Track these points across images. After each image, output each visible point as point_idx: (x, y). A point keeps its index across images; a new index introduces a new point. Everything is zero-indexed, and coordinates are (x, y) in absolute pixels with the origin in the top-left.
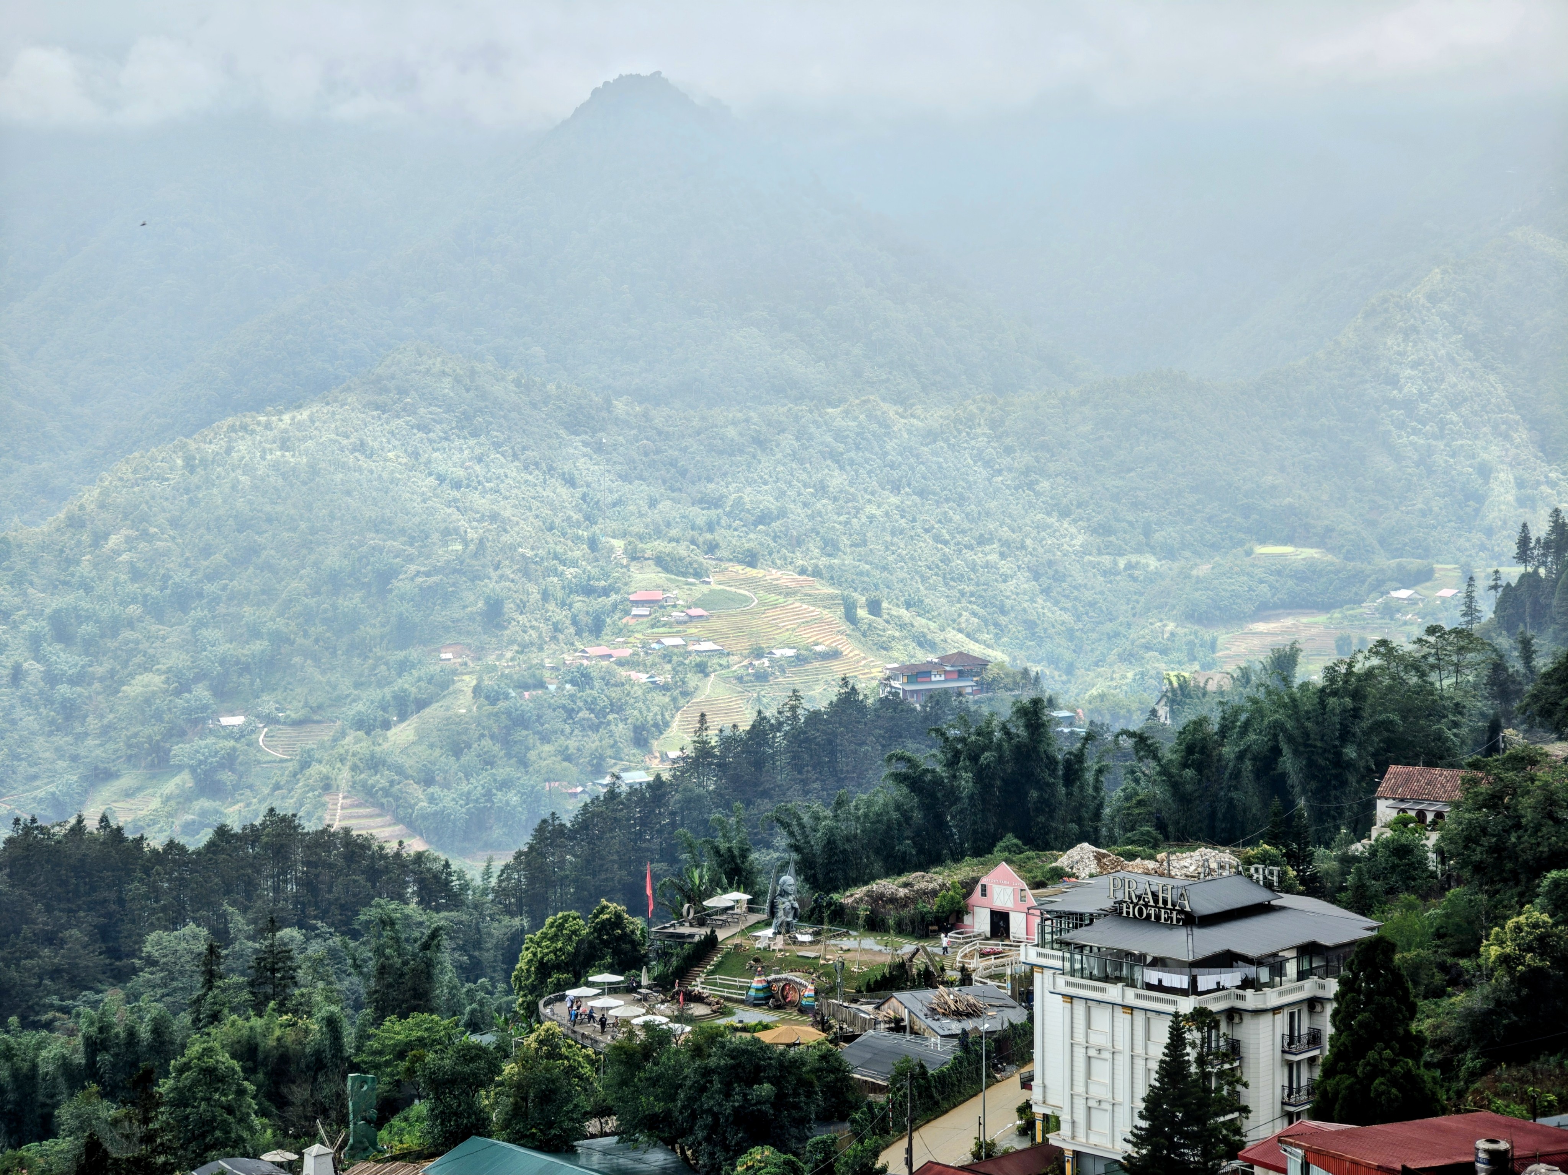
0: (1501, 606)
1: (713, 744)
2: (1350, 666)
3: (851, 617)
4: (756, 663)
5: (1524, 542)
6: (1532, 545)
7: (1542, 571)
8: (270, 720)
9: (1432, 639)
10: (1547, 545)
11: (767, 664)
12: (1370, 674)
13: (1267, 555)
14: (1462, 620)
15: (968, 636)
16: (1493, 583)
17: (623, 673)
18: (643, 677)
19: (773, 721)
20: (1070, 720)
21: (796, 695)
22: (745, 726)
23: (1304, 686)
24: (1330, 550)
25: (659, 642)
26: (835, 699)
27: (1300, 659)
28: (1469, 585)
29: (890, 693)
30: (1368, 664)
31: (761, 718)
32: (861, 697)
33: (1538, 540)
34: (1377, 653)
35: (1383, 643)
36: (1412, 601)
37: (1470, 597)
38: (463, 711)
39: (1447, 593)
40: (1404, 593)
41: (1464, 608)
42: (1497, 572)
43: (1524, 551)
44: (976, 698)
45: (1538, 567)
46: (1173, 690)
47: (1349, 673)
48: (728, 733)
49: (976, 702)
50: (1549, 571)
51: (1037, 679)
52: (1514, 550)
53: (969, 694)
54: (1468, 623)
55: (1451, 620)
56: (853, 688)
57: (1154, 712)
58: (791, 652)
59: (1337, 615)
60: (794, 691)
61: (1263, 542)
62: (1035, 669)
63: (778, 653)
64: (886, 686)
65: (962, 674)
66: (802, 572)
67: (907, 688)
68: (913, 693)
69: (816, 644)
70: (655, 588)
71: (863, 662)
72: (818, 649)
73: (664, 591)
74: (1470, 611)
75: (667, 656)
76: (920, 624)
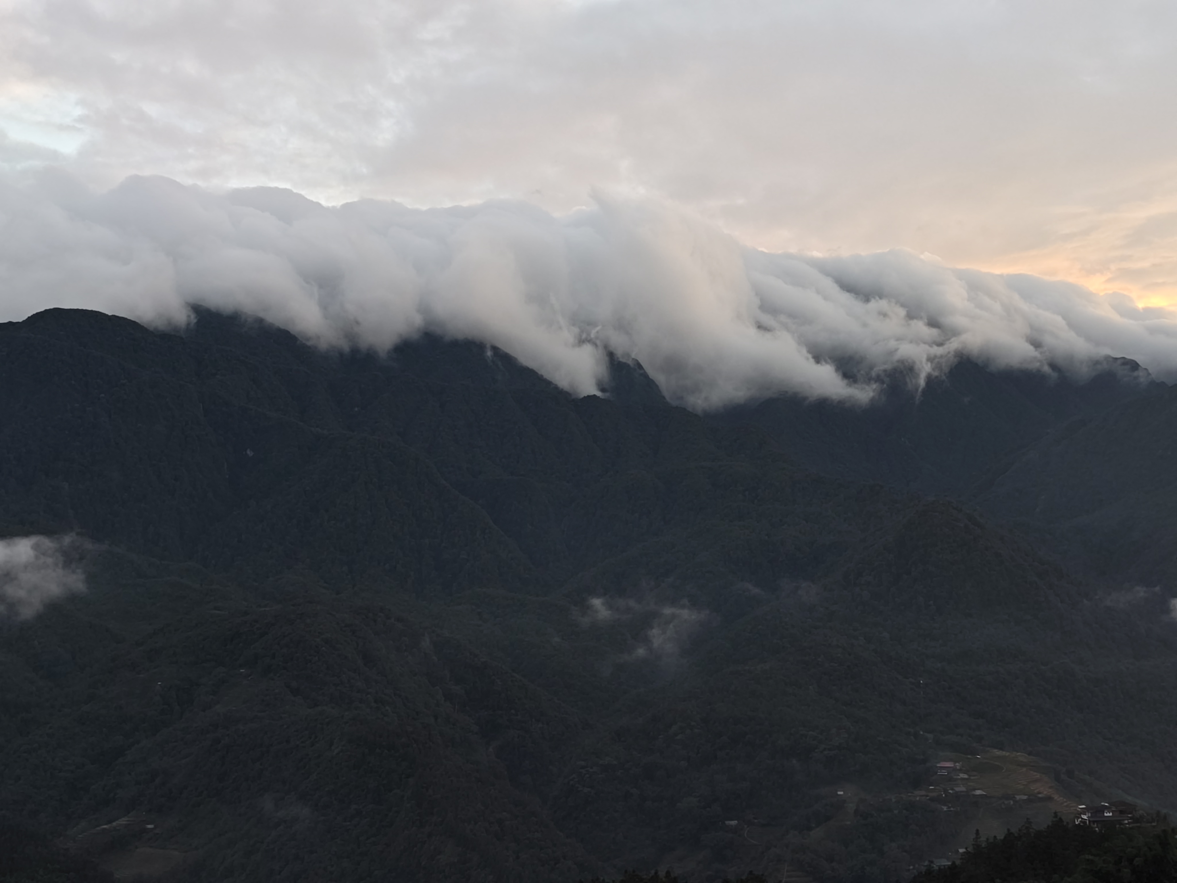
1: (983, 846)
4: (1006, 802)
8: (750, 823)
11: (1012, 802)
15: (1123, 790)
17: (934, 805)
18: (945, 808)
19: (1016, 835)
21: (1028, 821)
22: (1001, 837)
25: (952, 789)
26: (1050, 824)
29: (1080, 821)
31: (1009, 834)
32: (1064, 824)
38: (848, 823)
44: (1130, 826)
48: (991, 840)
49: (1130, 829)
51: (1165, 816)
53: (1126, 824)
56: (1061, 819)
58: (1025, 797)
60: (1028, 819)
62: (1163, 811)
63: (1018, 797)
64: (1078, 818)
65: (1121, 812)
66: (1030, 754)
67: (1091, 819)
68: (1094, 822)
69: (1039, 793)
70: (951, 760)
71: (1065, 804)
72: (1040, 796)
73: (955, 762)
75: (957, 797)
76: (1097, 784)
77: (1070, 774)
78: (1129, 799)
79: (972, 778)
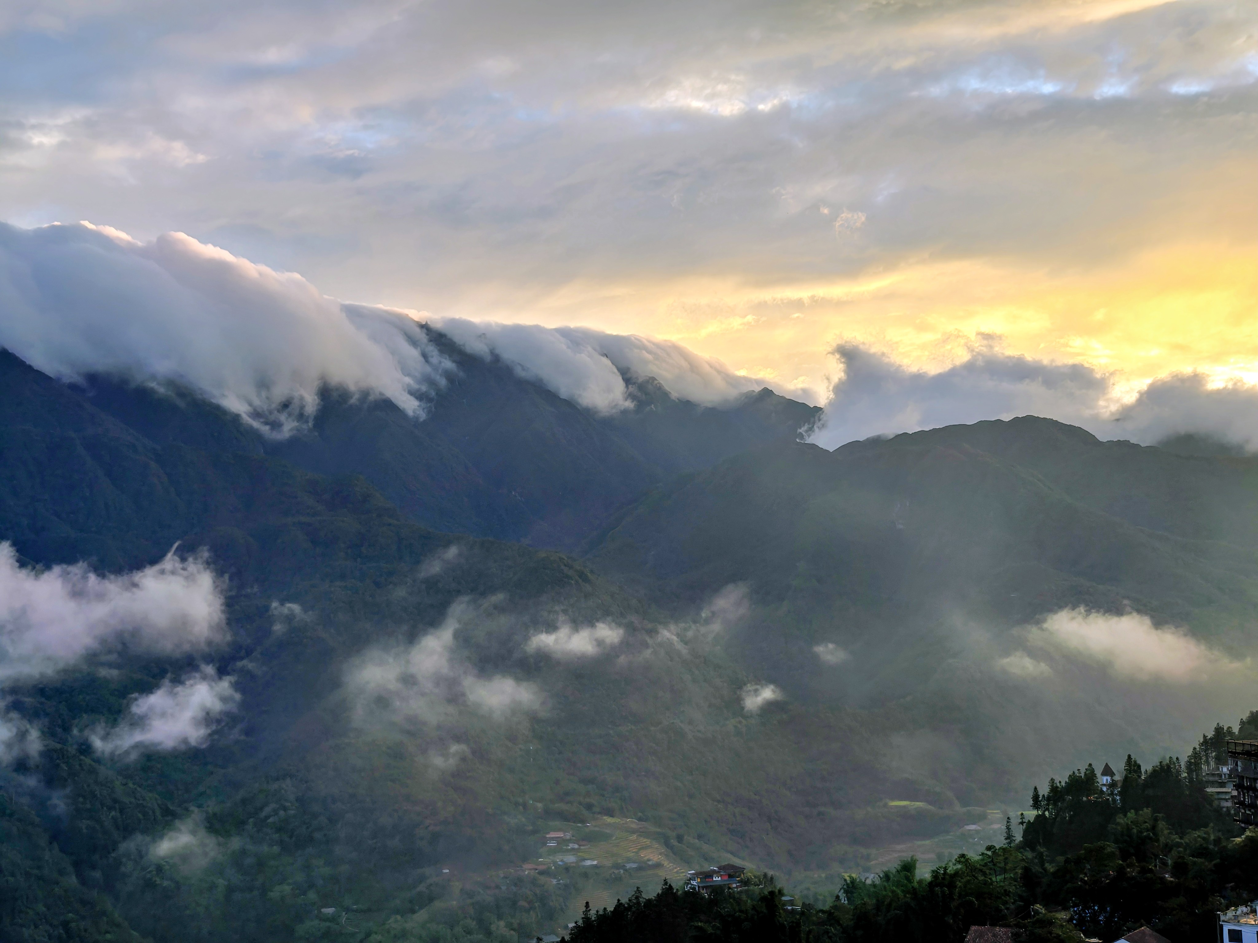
0: (1026, 833)
1: (593, 919)
2: (945, 869)
3: (667, 844)
4: (616, 871)
5: (1036, 798)
6: (1040, 799)
7: (1047, 813)
8: (347, 910)
9: (989, 853)
10: (1049, 799)
11: (622, 872)
12: (956, 874)
13: (896, 806)
14: (1005, 842)
15: (732, 853)
16: (1020, 821)
17: (543, 879)
18: (554, 881)
19: (626, 906)
20: (792, 903)
21: (638, 890)
22: (611, 908)
23: (920, 882)
24: (930, 803)
25: (562, 861)
26: (660, 892)
27: (918, 865)
28: (1008, 822)
29: (690, 888)
30: (955, 868)
31: (619, 905)
32: (675, 891)
33: (1044, 796)
34: (959, 862)
35: (963, 856)
36: (977, 832)
37: (1008, 828)
38: (455, 903)
39: (996, 826)
40: (972, 827)
41: (1005, 835)
42: (1022, 814)
43: (1036, 802)
44: (739, 890)
45: (1045, 811)
46: (847, 884)
47: (945, 873)
48: (601, 912)
49: (738, 893)
50: (1050, 813)
51: (772, 878)
52: (1031, 802)
53: (735, 888)
54: (1010, 843)
55: (1000, 842)
56: (670, 885)
57: (838, 897)
58: (634, 866)
59: (936, 840)
60: (638, 888)
61: (893, 799)
62: (770, 873)
63: (628, 866)
64: (688, 884)
65: (730, 876)
66: (640, 819)
67: (700, 885)
68: (703, 888)
69: (649, 860)
70: (560, 830)
71: (675, 870)
72: (650, 863)
73: (564, 832)
74: (1009, 837)
75: (567, 869)
76: (706, 847)
77: (680, 838)
78: (737, 862)
79: (582, 848)
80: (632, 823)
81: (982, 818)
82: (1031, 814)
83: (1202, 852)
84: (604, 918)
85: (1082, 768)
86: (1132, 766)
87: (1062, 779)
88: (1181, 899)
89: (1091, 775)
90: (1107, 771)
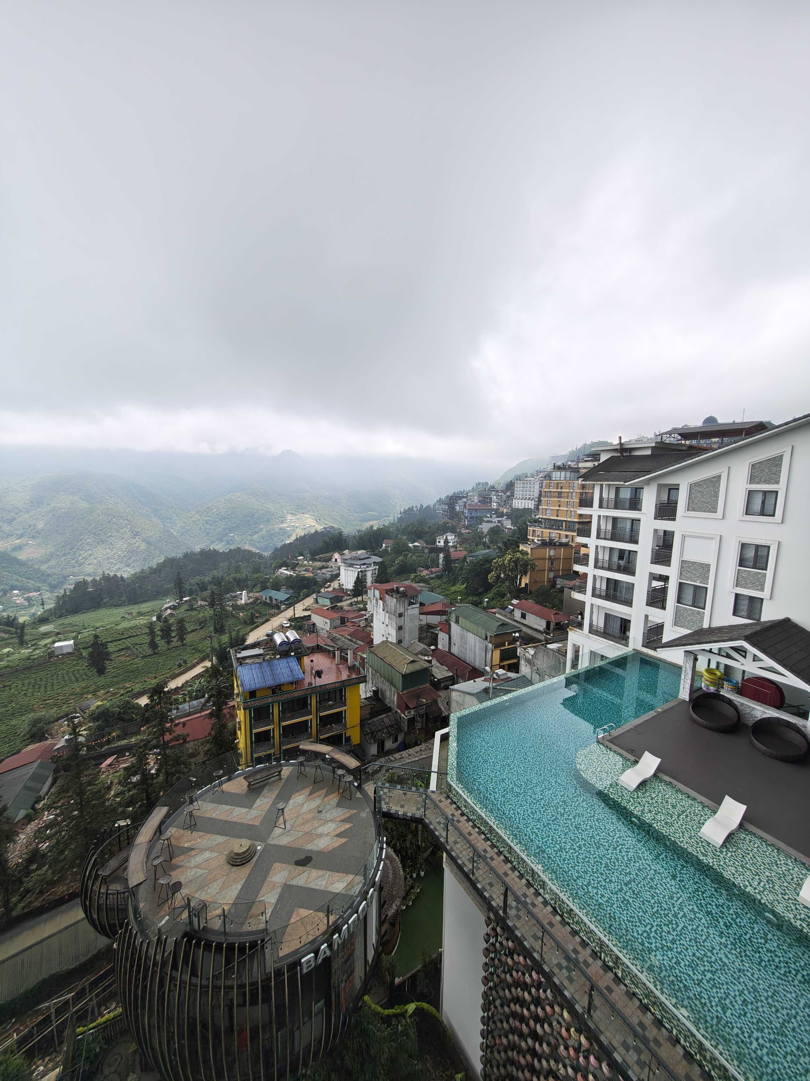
3: (316, 521)
8: (237, 535)
11: (305, 527)
13: (370, 513)
31: (305, 534)
38: (264, 533)
74: (394, 521)
75: (292, 526)
76: (326, 522)
77: (320, 520)
78: (333, 525)
80: (308, 516)
81: (389, 516)
82: (399, 516)
83: (434, 524)
84: (300, 537)
85: (411, 506)
86: (422, 506)
87: (406, 508)
88: (429, 534)
89: (413, 507)
90: (416, 507)
